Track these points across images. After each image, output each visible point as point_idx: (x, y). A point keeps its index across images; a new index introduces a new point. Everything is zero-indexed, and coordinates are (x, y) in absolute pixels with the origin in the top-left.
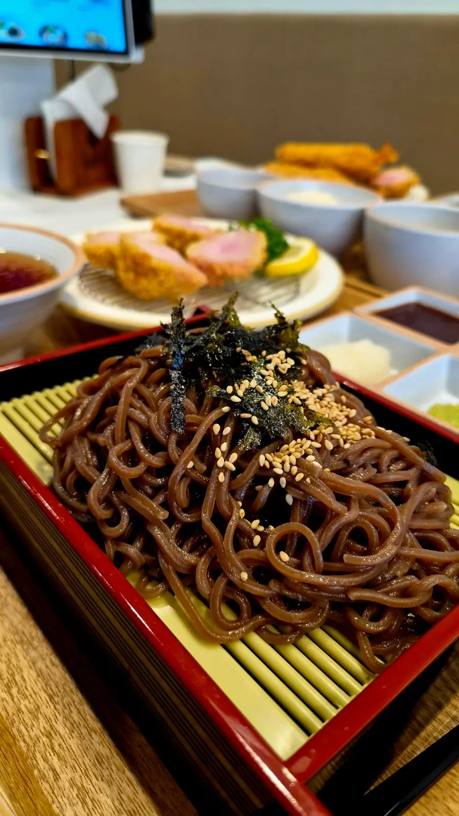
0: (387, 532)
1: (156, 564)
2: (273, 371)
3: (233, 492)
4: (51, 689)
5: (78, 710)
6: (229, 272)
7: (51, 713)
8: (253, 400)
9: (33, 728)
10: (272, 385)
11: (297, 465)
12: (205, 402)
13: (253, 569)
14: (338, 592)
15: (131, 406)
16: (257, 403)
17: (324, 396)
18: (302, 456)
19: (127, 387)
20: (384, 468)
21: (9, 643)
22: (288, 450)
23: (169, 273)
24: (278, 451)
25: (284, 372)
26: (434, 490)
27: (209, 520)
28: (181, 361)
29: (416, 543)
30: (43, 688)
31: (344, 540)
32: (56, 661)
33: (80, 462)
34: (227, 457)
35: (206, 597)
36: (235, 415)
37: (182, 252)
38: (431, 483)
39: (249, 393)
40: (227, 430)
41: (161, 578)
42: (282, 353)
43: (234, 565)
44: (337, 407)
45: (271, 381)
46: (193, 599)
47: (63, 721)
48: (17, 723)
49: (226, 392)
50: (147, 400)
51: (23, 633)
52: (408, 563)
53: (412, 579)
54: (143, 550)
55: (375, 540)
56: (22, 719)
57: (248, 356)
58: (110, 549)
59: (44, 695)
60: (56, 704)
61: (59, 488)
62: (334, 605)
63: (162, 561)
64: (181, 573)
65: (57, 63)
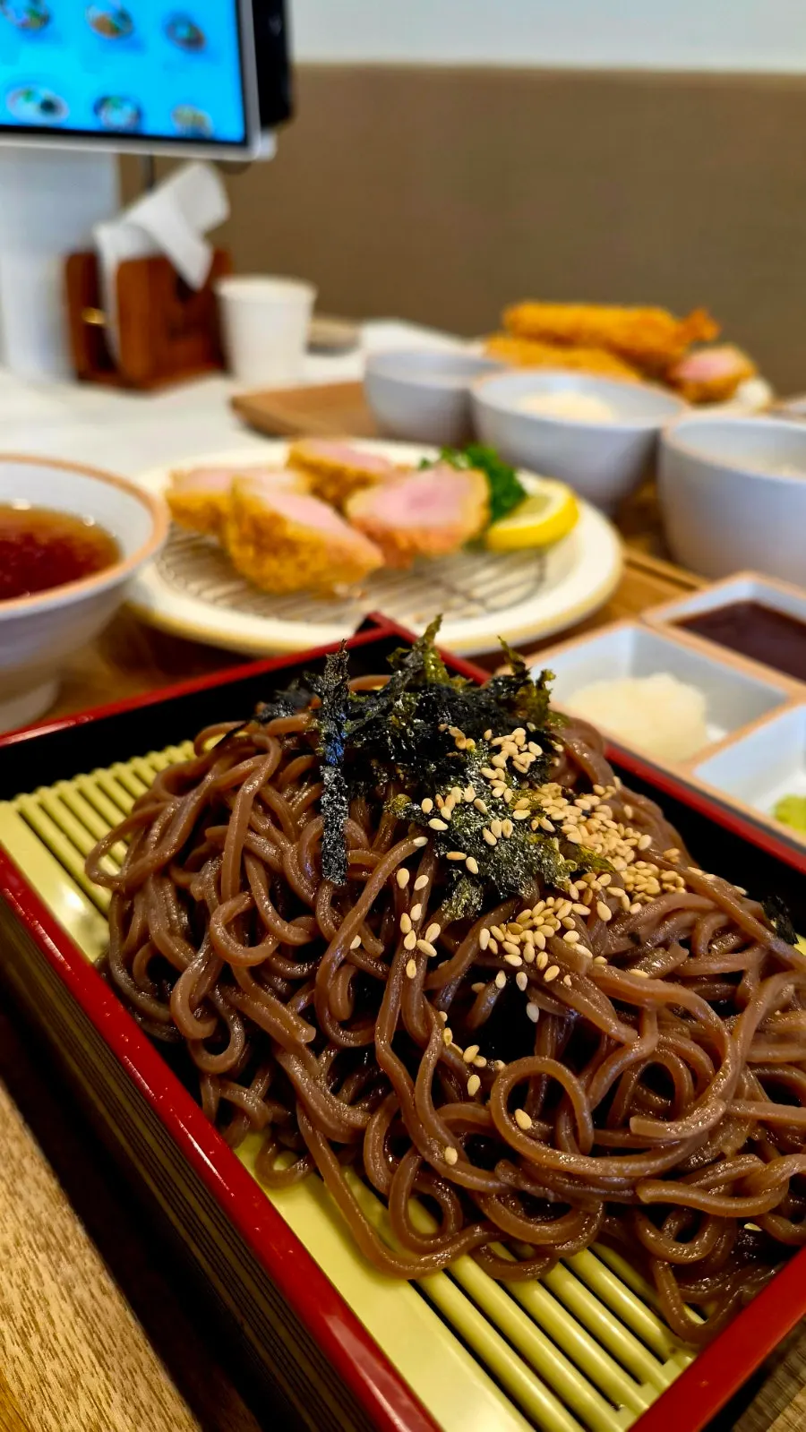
0: (708, 1074)
1: (292, 1124)
2: (504, 770)
3: (431, 994)
4: (100, 1340)
5: (148, 1382)
6: (422, 545)
7: (100, 1386)
8: (469, 826)
9: (68, 1415)
10: (502, 796)
11: (546, 950)
12: (384, 824)
13: (466, 1139)
14: (619, 1187)
15: (251, 828)
16: (476, 832)
17: (593, 810)
18: (556, 933)
19: (244, 794)
20: (702, 948)
21: (25, 1249)
22: (531, 918)
23: (316, 548)
24: (514, 921)
25: (524, 770)
26: (791, 988)
27: (389, 1048)
28: (341, 752)
29: (760, 1091)
30: (85, 1338)
31: (630, 1089)
32: (110, 1285)
33: (158, 928)
34: (421, 930)
35: (383, 1190)
36: (437, 855)
37: (339, 507)
38: (785, 973)
39: (461, 813)
40: (423, 881)
41: (301, 1151)
42: (520, 733)
43: (434, 1134)
44: (618, 831)
45: (501, 790)
46: (357, 1190)
47: (122, 1402)
48: (39, 1405)
49: (422, 811)
50: (279, 817)
51: (51, 1230)
52: (745, 1129)
53: (751, 1161)
54: (268, 1097)
55: (687, 1090)
56: (47, 1398)
57: (460, 739)
58: (210, 1094)
59: (86, 1351)
60: (109, 1369)
61: (121, 975)
62: (612, 1208)
63: (302, 1120)
64: (337, 1143)
65: (124, 160)
